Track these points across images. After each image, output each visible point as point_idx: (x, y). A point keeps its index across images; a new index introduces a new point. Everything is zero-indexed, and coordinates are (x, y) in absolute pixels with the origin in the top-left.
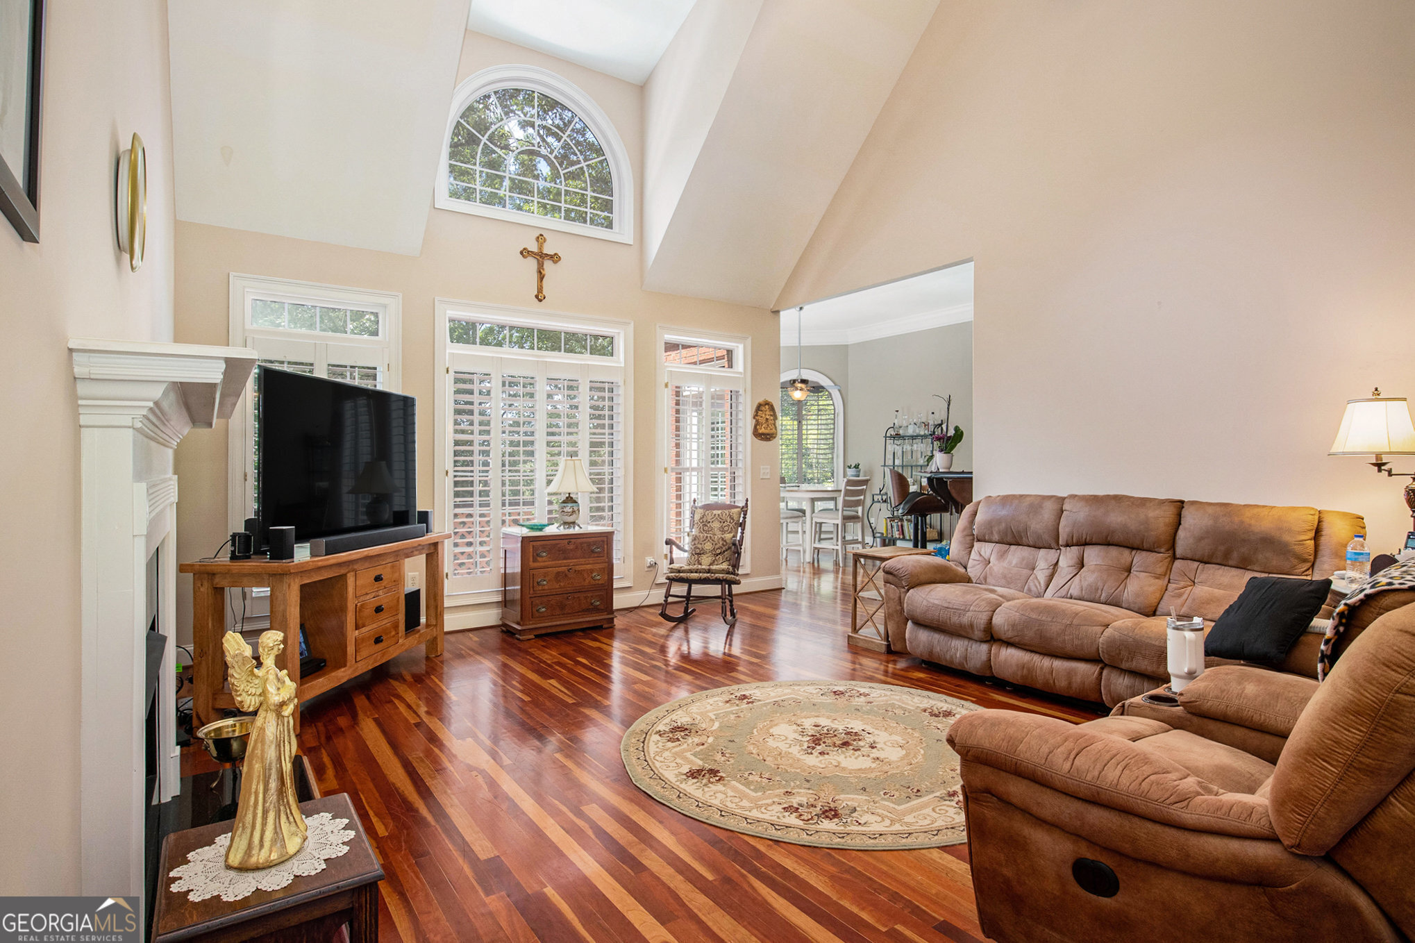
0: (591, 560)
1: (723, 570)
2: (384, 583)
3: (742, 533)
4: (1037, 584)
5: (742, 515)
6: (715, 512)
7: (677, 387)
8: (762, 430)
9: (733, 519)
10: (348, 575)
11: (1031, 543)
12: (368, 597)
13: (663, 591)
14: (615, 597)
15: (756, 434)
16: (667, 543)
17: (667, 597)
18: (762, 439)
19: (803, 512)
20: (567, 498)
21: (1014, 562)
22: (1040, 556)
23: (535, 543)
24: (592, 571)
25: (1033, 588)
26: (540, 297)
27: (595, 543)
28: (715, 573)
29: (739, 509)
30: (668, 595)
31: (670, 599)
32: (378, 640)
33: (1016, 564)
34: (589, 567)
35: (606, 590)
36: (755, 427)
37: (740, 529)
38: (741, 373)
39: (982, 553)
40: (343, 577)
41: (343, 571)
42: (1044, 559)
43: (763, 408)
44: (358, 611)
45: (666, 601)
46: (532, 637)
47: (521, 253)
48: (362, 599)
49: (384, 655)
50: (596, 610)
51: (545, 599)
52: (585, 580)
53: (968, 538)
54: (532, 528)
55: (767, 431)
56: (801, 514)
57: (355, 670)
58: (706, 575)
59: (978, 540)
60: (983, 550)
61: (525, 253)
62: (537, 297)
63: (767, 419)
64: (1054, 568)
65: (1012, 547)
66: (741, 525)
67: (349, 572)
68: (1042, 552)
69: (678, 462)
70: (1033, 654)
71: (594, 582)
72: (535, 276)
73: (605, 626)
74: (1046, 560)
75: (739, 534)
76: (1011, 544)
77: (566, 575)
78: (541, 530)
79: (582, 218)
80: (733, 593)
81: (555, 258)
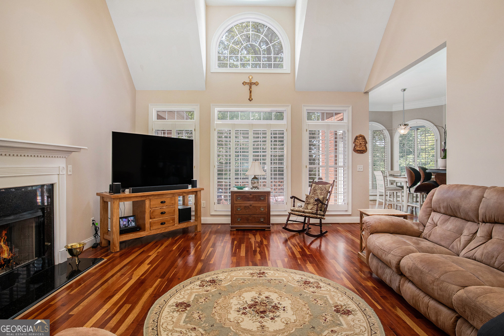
0: (260, 203)
1: (309, 212)
2: (165, 204)
3: (330, 196)
4: (459, 245)
5: (331, 187)
6: (320, 186)
7: (335, 131)
8: (358, 149)
9: (326, 189)
10: (146, 200)
11: (463, 217)
12: (157, 208)
13: (286, 218)
14: (271, 218)
15: (355, 150)
16: (291, 198)
17: (287, 221)
18: (358, 153)
19: (402, 187)
20: (254, 177)
21: (450, 228)
22: (466, 226)
23: (236, 194)
24: (260, 207)
25: (455, 247)
26: (250, 100)
27: (262, 196)
28: (305, 213)
29: (330, 185)
30: (288, 220)
31: (289, 222)
32: (162, 224)
33: (451, 229)
34: (259, 205)
35: (267, 215)
36: (354, 147)
37: (329, 194)
38: (346, 123)
39: (434, 219)
40: (144, 201)
41: (143, 199)
42: (469, 227)
43: (359, 138)
44: (151, 213)
45: (287, 223)
46: (235, 230)
47: (243, 83)
48: (153, 209)
49: (166, 229)
50: (262, 223)
51: (241, 216)
52: (257, 210)
53: (429, 209)
54: (239, 188)
55: (360, 149)
56: (400, 188)
57: (149, 233)
58: (301, 213)
59: (434, 211)
60: (435, 217)
61: (244, 83)
62: (249, 99)
63: (360, 143)
64: (473, 236)
65: (452, 218)
66: (329, 192)
67: (146, 199)
68: (469, 223)
69: (336, 164)
70: (420, 292)
71: (261, 211)
72: (249, 91)
73: (266, 230)
74: (469, 230)
75: (328, 196)
76: (452, 216)
77: (249, 207)
78: (242, 189)
79: (270, 66)
80: (322, 223)
81: (256, 84)
